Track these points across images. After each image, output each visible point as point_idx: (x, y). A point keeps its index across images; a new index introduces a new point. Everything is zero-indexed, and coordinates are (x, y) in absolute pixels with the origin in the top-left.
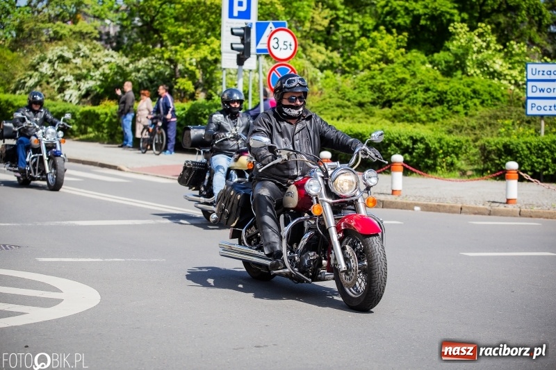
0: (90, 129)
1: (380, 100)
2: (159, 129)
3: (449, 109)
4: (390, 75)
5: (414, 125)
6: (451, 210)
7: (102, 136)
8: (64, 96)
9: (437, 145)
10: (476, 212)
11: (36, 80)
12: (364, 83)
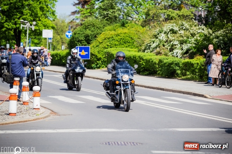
0: (188, 73)
2: (229, 72)
7: (196, 77)
8: (173, 53)
11: (157, 44)
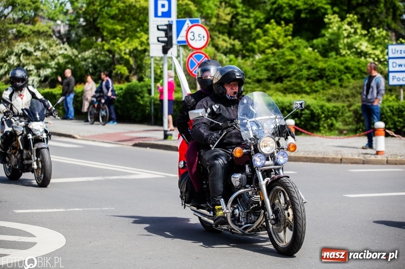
1: (273, 77)
2: (103, 105)
3: (328, 82)
4: (281, 57)
5: (301, 96)
6: (333, 161)
9: (320, 111)
10: (353, 161)
11: (6, 70)
12: (260, 64)
